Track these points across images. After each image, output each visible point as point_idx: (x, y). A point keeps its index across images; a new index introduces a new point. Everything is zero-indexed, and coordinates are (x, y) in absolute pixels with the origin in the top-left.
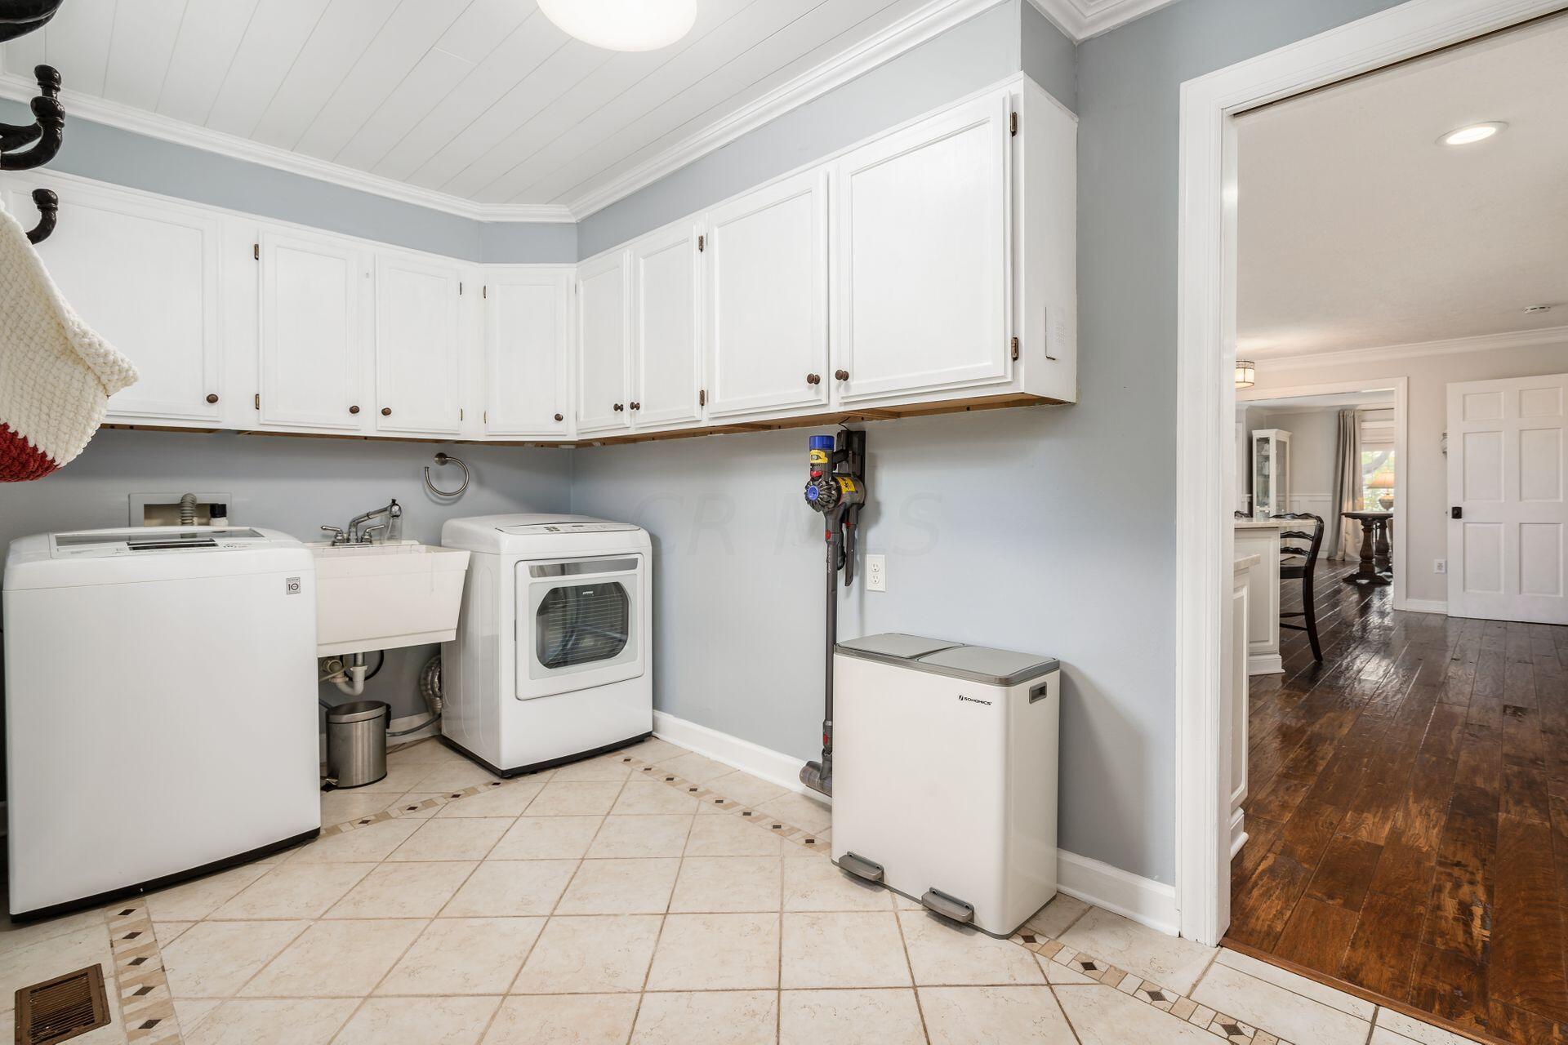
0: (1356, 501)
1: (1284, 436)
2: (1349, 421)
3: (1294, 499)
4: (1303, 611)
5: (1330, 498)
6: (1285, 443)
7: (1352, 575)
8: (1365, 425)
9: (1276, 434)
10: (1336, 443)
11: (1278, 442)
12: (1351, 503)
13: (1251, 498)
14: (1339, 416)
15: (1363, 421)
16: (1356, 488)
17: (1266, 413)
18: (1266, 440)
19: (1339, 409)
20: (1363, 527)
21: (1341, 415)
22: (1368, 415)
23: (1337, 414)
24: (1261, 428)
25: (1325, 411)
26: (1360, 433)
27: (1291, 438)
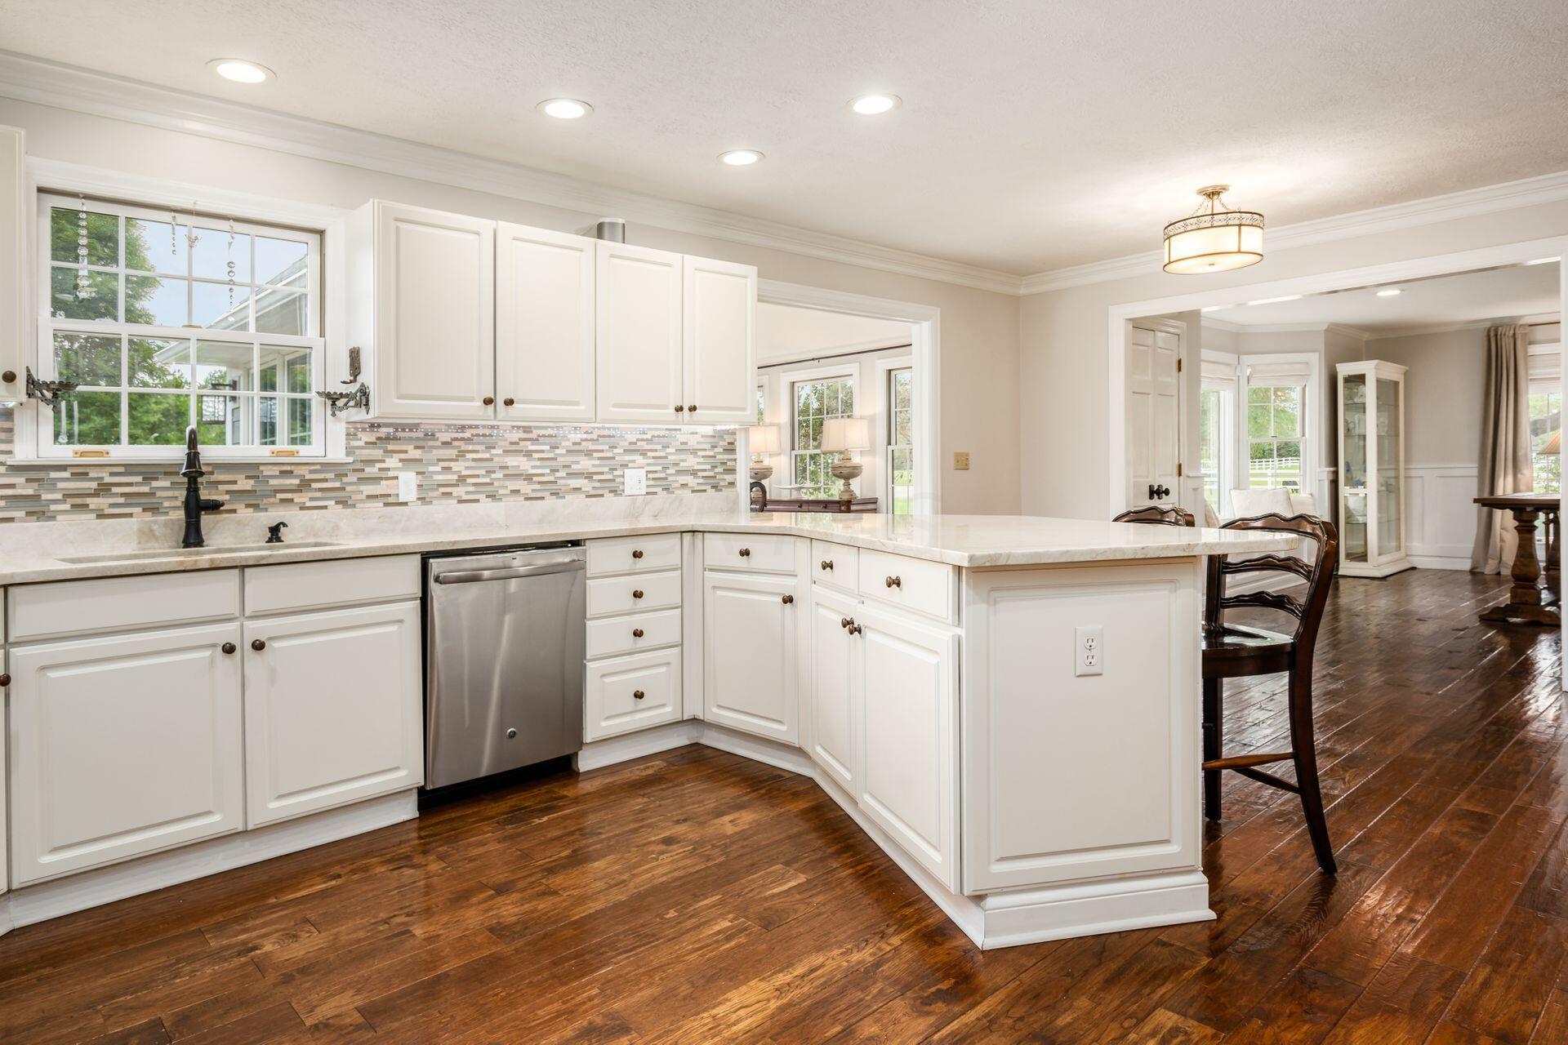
0: (1519, 476)
1: (1392, 371)
2: (1507, 343)
3: (1414, 473)
4: (1290, 750)
5: (1475, 472)
6: (1396, 384)
7: (1496, 610)
8: (1534, 350)
9: (1376, 368)
10: (1484, 381)
11: (1379, 382)
12: (1510, 479)
13: (1336, 473)
14: (1489, 336)
15: (1531, 343)
16: (1520, 453)
17: (1366, 336)
18: (1360, 379)
19: (1488, 325)
20: (1517, 524)
21: (1492, 334)
22: (1540, 333)
23: (1486, 333)
24: (1356, 357)
25: (1465, 330)
26: (1526, 364)
27: (1406, 374)
